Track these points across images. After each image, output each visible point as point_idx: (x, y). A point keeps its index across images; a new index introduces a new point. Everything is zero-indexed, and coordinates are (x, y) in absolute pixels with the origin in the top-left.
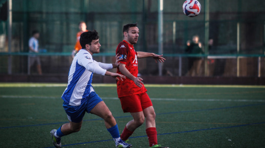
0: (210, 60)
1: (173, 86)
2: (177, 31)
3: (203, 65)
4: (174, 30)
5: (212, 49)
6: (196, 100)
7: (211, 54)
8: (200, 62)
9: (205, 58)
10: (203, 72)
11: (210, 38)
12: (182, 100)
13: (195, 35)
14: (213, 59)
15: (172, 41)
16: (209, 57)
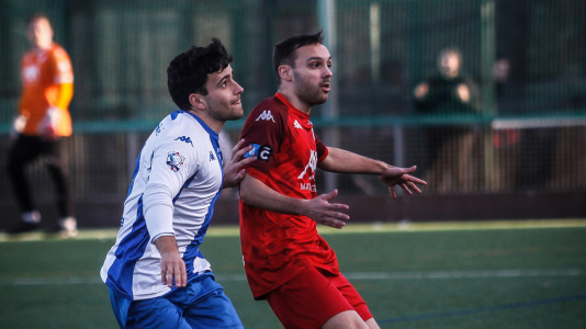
0: (503, 133)
1: (378, 228)
2: (385, 37)
3: (478, 152)
4: (375, 34)
5: (509, 96)
6: (457, 275)
7: (504, 112)
8: (467, 142)
9: (485, 129)
10: (480, 178)
11: (499, 56)
12: (409, 276)
13: (447, 45)
14: (511, 131)
15: (365, 71)
16: (499, 124)
